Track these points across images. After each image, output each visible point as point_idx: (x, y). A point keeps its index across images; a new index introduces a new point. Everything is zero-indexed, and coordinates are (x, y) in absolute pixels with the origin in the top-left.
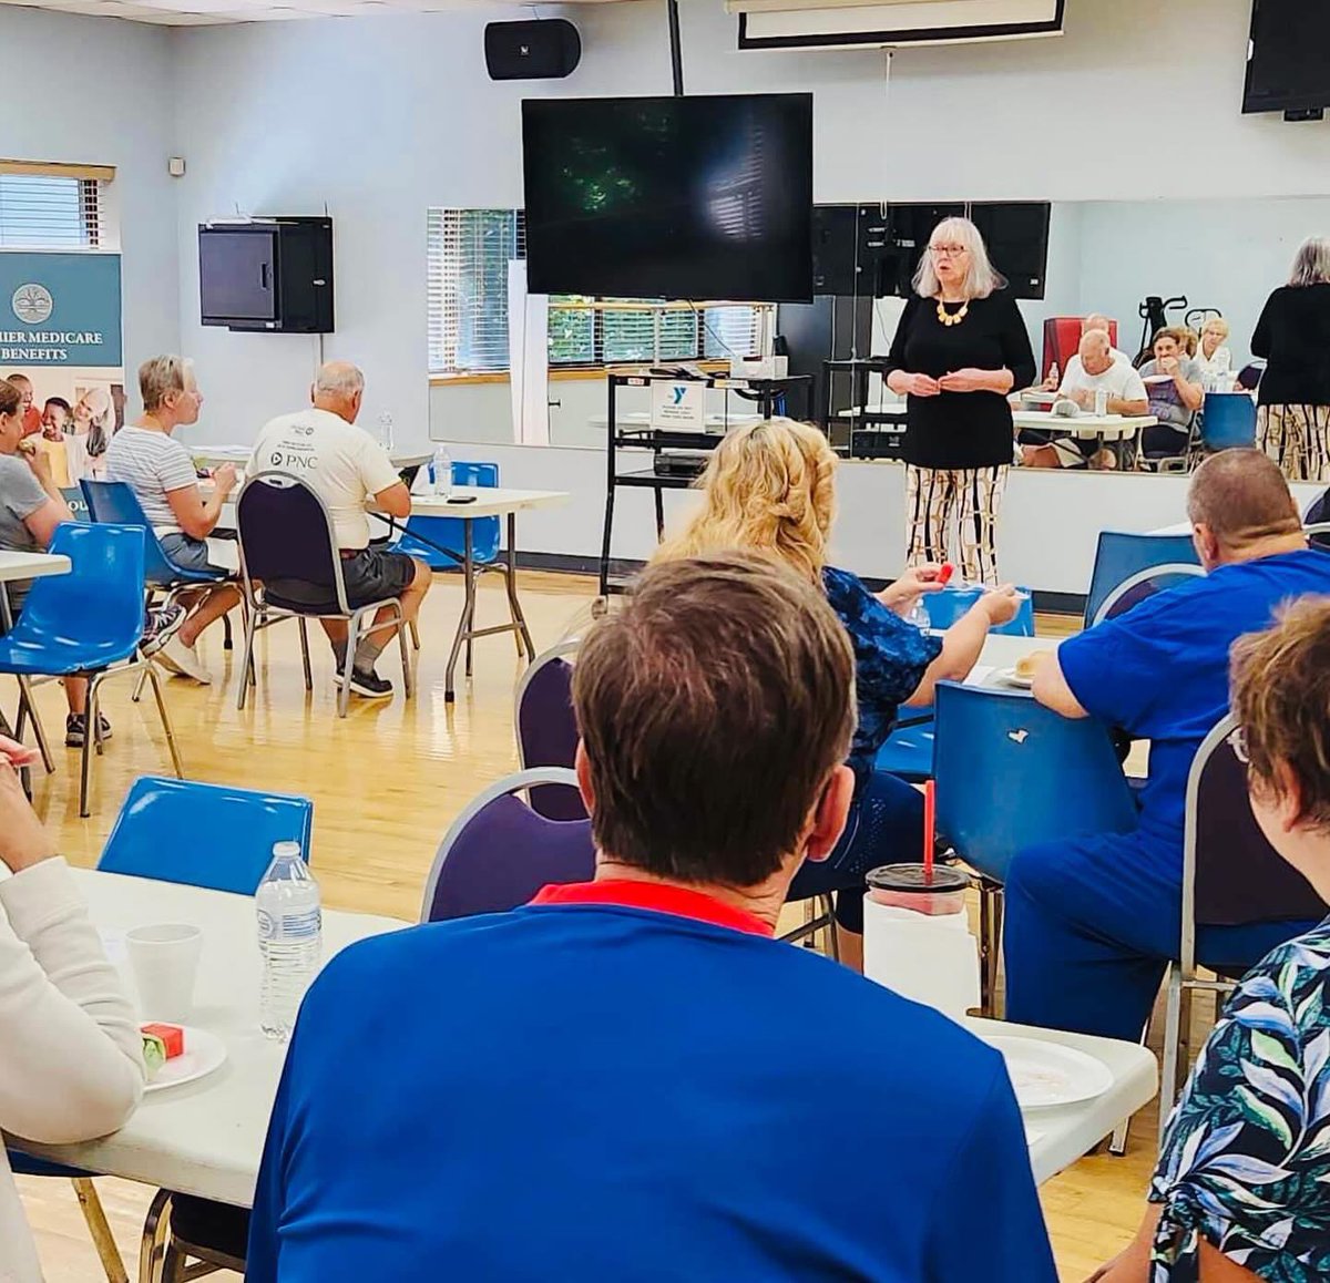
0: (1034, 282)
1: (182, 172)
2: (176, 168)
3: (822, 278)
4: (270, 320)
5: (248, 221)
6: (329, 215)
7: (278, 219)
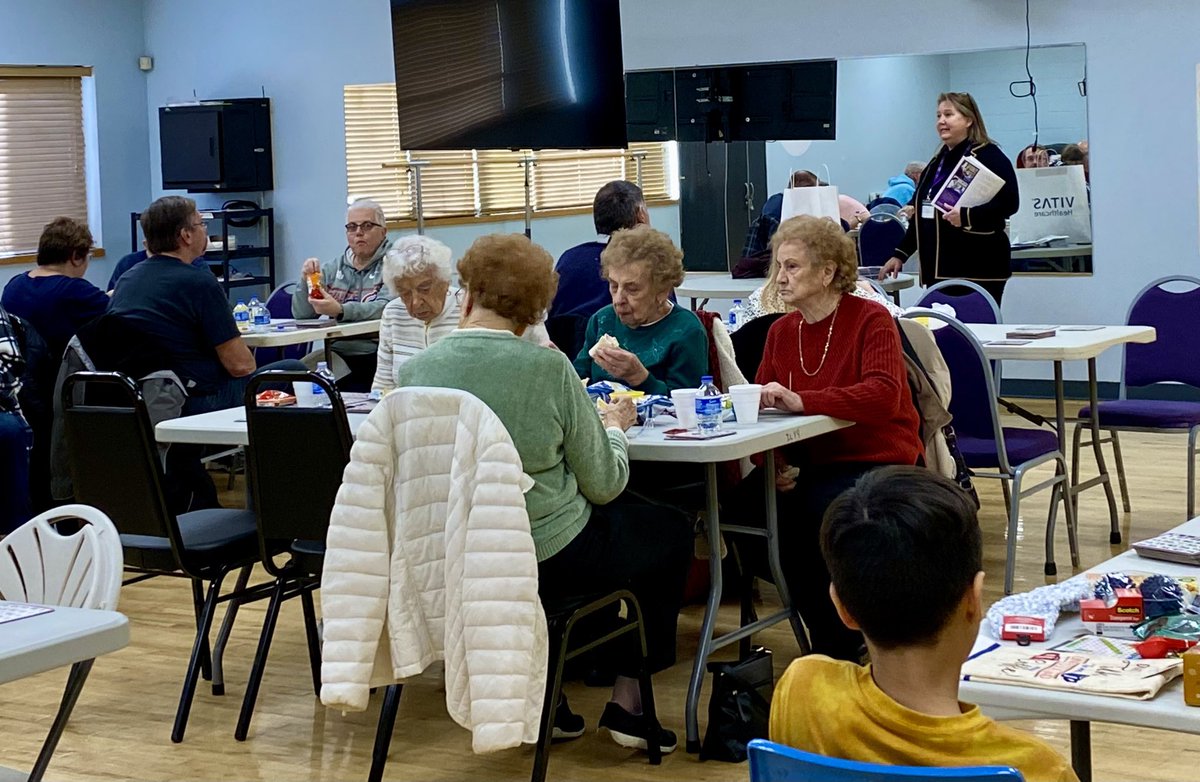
0: (826, 126)
1: (149, 67)
2: (145, 64)
3: (666, 128)
4: (217, 183)
5: (198, 104)
6: (266, 97)
7: (226, 101)
